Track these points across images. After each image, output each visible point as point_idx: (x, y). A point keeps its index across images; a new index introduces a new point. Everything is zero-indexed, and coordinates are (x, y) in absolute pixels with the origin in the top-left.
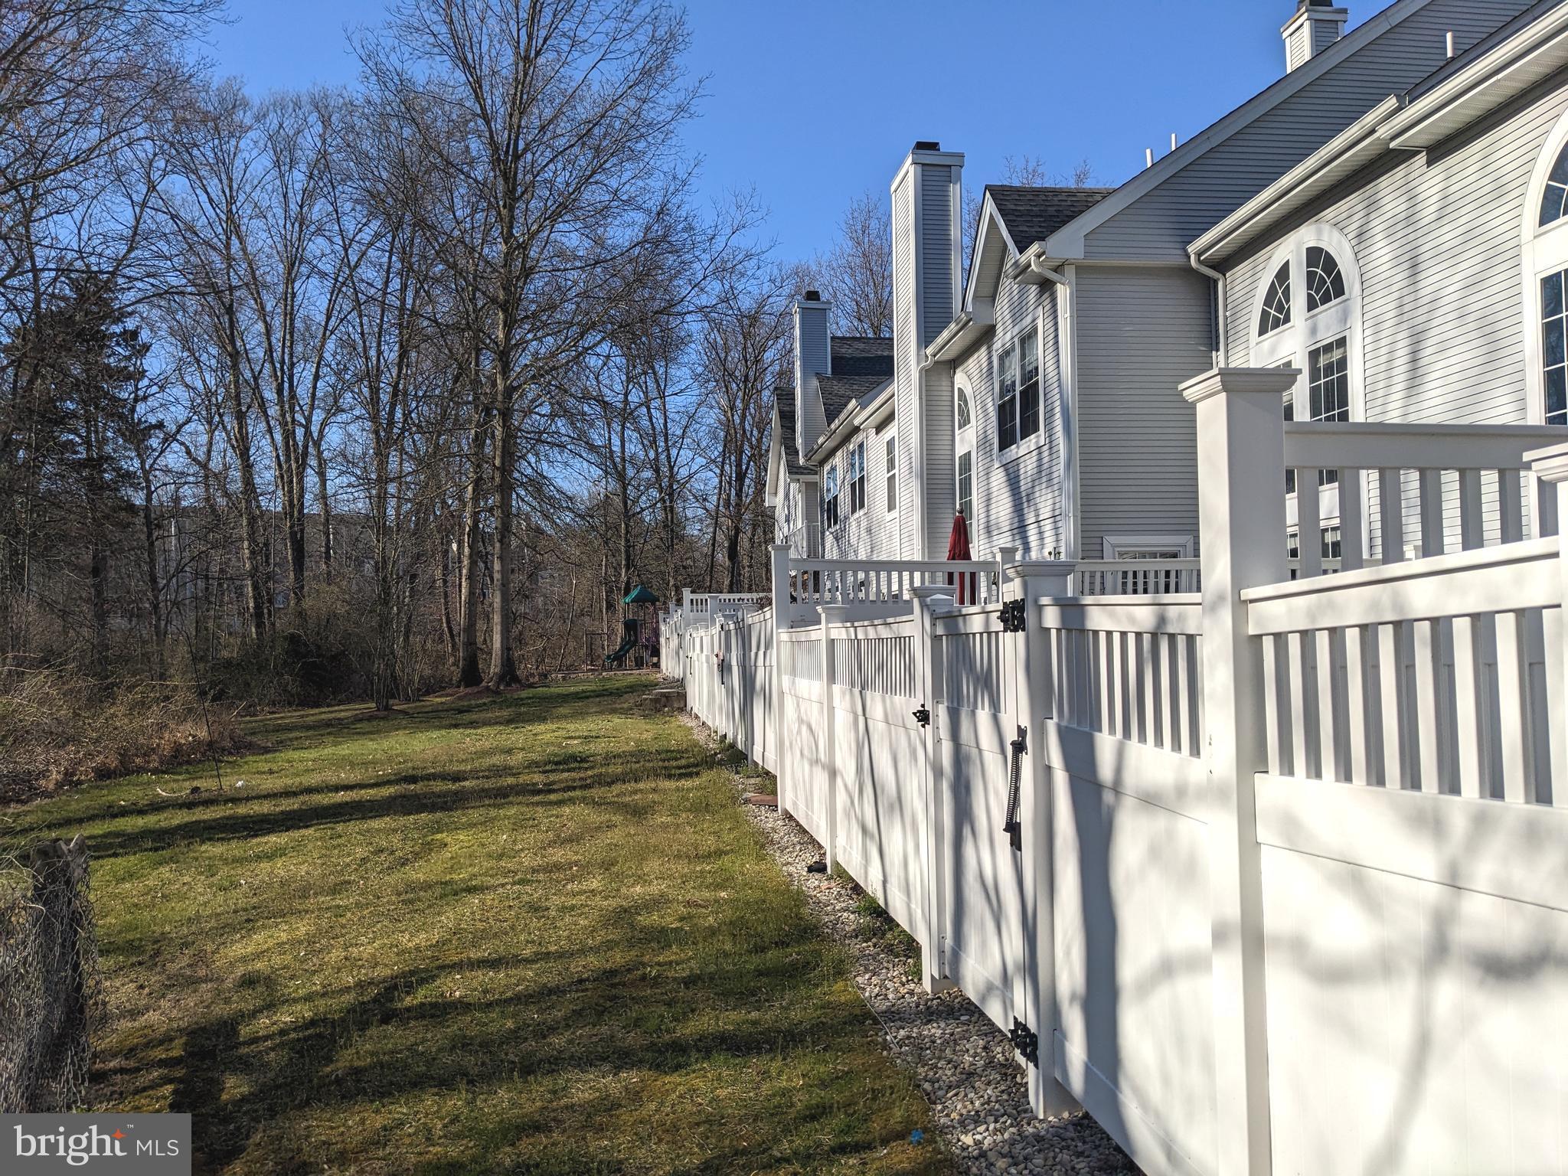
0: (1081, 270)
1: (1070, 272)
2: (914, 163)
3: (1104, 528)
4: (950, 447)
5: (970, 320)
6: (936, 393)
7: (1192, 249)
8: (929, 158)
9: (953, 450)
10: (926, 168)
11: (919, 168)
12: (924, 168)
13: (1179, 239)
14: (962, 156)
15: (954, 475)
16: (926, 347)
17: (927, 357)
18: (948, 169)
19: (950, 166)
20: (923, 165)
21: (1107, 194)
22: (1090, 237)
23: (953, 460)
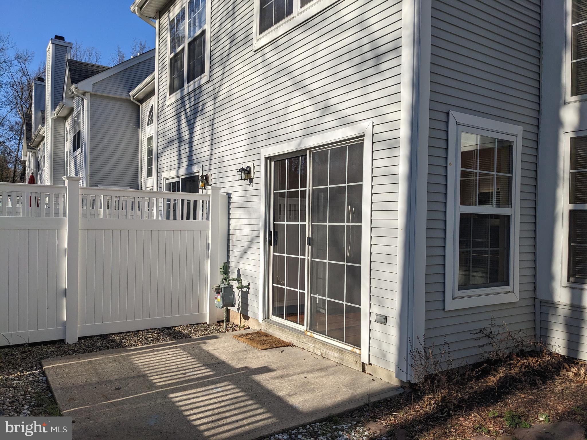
0: (92, 95)
1: (88, 95)
2: (52, 43)
3: (98, 182)
4: (63, 148)
5: (64, 105)
6: (58, 128)
7: (131, 93)
8: (59, 42)
9: (64, 149)
10: (56, 45)
11: (54, 45)
12: (56, 46)
13: (127, 90)
14: (72, 44)
15: (64, 158)
16: (54, 111)
17: (55, 114)
18: (66, 48)
19: (67, 47)
20: (56, 44)
21: (106, 69)
22: (95, 85)
23: (64, 153)
